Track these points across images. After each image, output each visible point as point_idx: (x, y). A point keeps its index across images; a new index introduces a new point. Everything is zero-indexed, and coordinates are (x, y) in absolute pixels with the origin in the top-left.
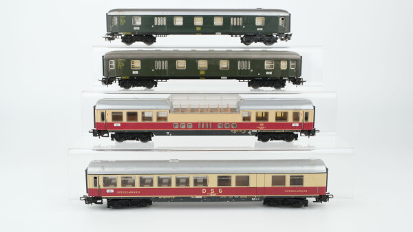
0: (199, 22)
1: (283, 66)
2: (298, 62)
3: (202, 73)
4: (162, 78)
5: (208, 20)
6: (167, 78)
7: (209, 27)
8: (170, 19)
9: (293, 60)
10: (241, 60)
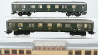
0: (49, 7)
1: (86, 26)
2: (92, 24)
3: (50, 29)
4: (32, 31)
5: (53, 6)
6: (34, 31)
7: (53, 9)
8: (37, 6)
9: (90, 24)
10: (67, 23)
